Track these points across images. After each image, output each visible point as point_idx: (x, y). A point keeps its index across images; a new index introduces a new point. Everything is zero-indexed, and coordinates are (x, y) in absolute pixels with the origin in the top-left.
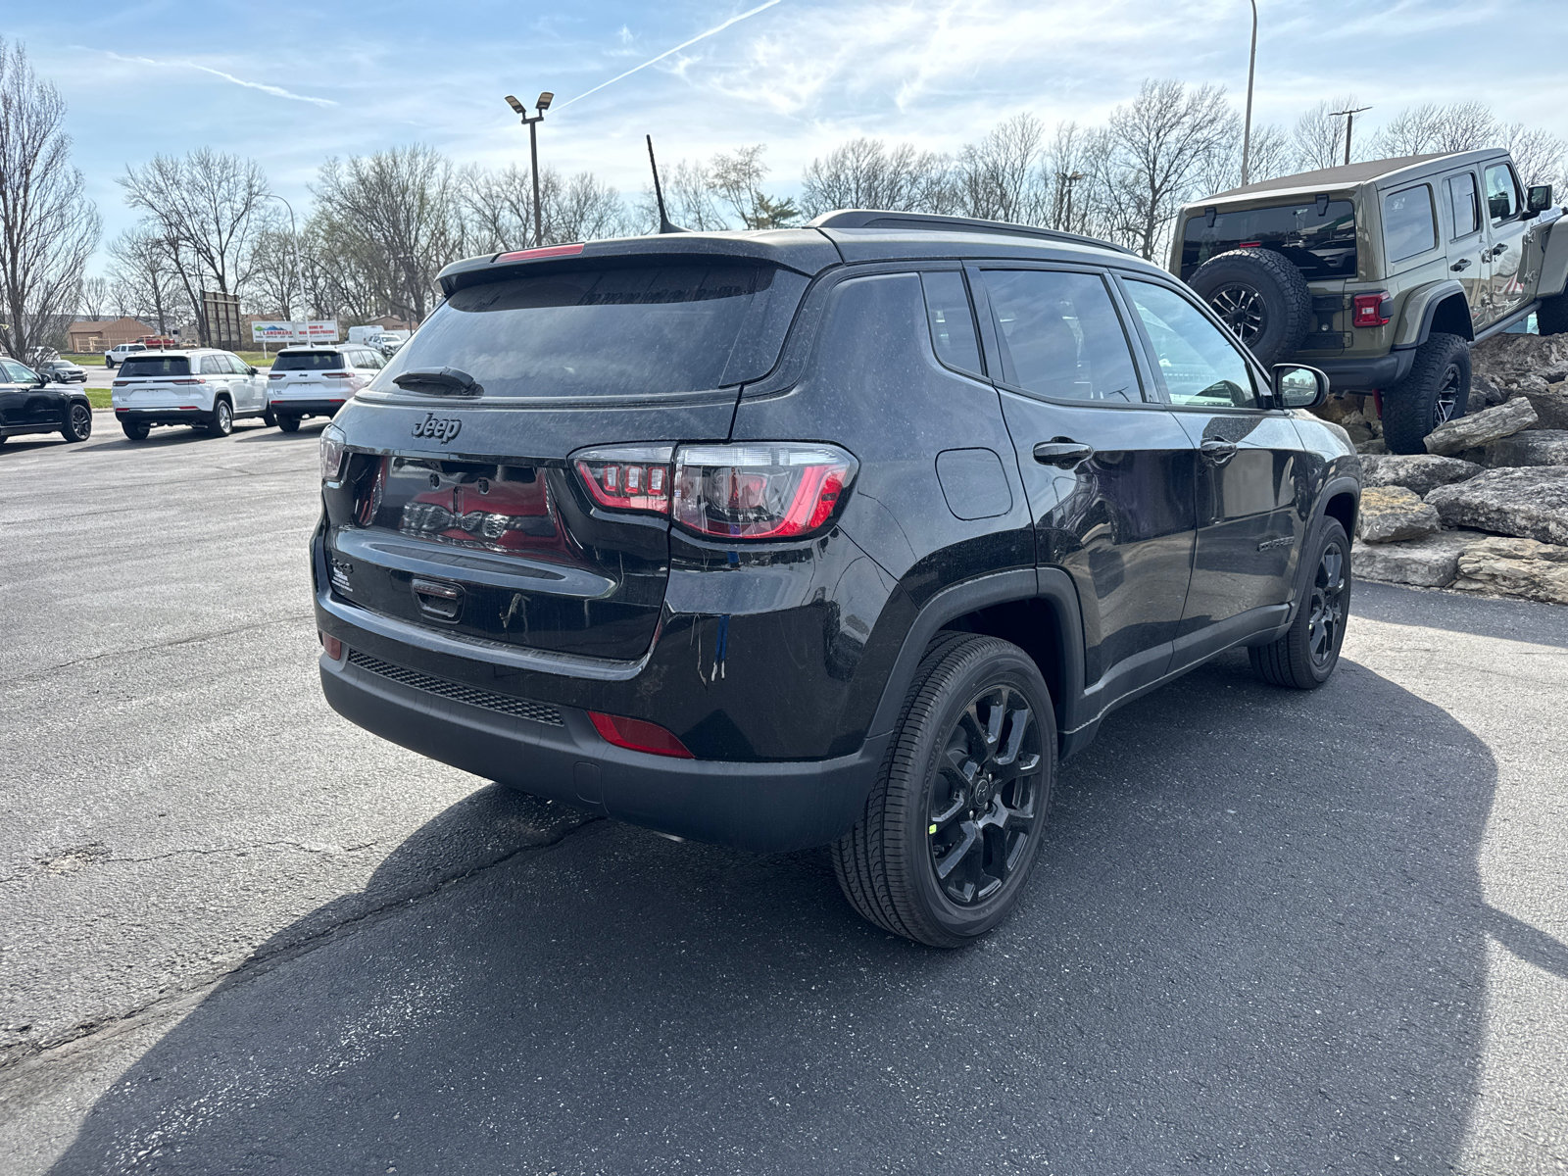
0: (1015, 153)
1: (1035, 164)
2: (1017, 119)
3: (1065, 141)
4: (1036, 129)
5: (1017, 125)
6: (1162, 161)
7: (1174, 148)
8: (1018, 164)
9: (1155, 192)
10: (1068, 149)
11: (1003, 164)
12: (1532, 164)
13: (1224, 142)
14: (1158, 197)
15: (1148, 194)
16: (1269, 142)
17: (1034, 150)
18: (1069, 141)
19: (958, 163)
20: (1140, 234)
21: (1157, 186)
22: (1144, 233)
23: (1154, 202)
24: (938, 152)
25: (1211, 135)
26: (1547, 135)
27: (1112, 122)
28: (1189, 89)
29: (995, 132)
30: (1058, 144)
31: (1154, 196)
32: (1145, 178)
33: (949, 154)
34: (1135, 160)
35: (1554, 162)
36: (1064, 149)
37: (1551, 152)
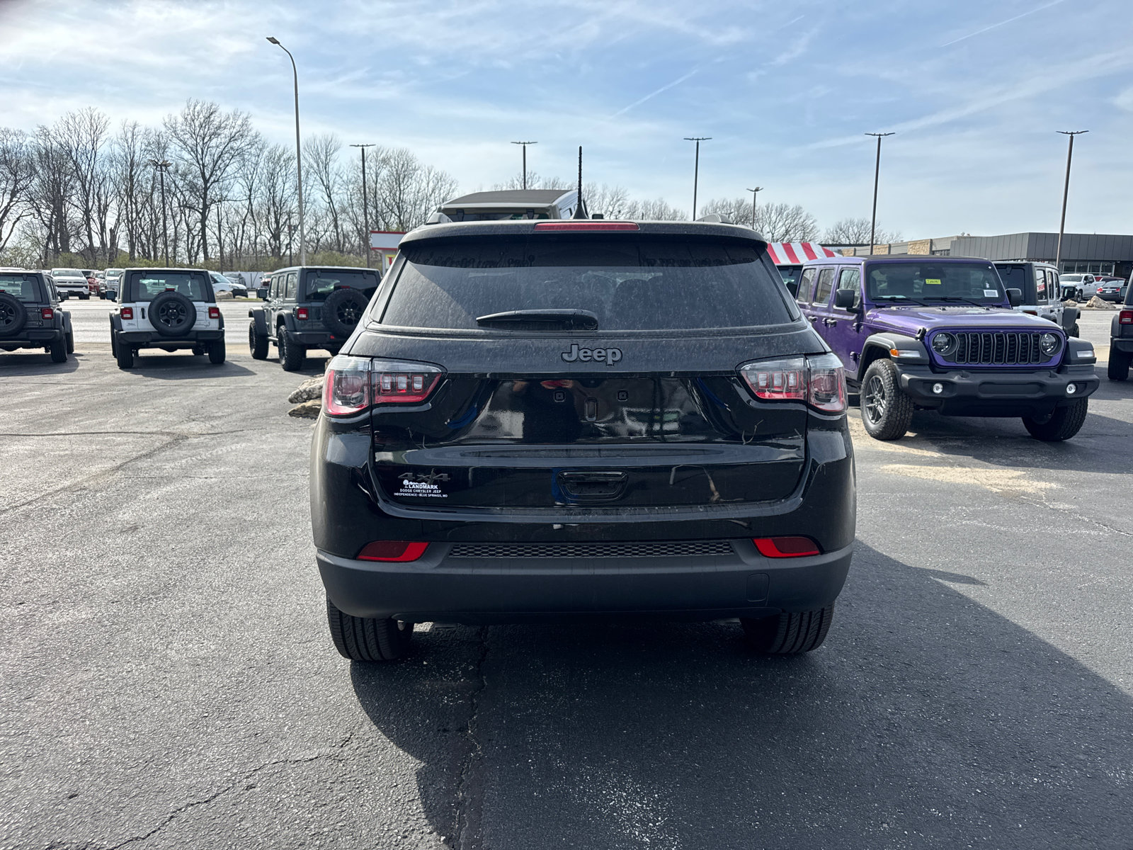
0: (86, 138)
1: (103, 149)
2: (85, 111)
3: (129, 135)
4: (104, 121)
5: (85, 116)
6: (207, 159)
7: (217, 152)
8: (89, 147)
9: (206, 181)
10: (132, 140)
11: (76, 145)
12: (442, 191)
13: (253, 151)
14: (208, 185)
15: (200, 182)
16: (285, 156)
17: (103, 137)
18: (133, 135)
19: (32, 139)
20: (199, 212)
21: (207, 175)
22: (201, 211)
23: (206, 189)
24: (13, 128)
25: (243, 145)
26: (448, 175)
27: (166, 126)
28: (224, 110)
29: (65, 119)
30: (123, 136)
31: (206, 184)
32: (196, 169)
33: (23, 130)
34: (187, 156)
35: (453, 191)
36: (130, 140)
37: (451, 185)
